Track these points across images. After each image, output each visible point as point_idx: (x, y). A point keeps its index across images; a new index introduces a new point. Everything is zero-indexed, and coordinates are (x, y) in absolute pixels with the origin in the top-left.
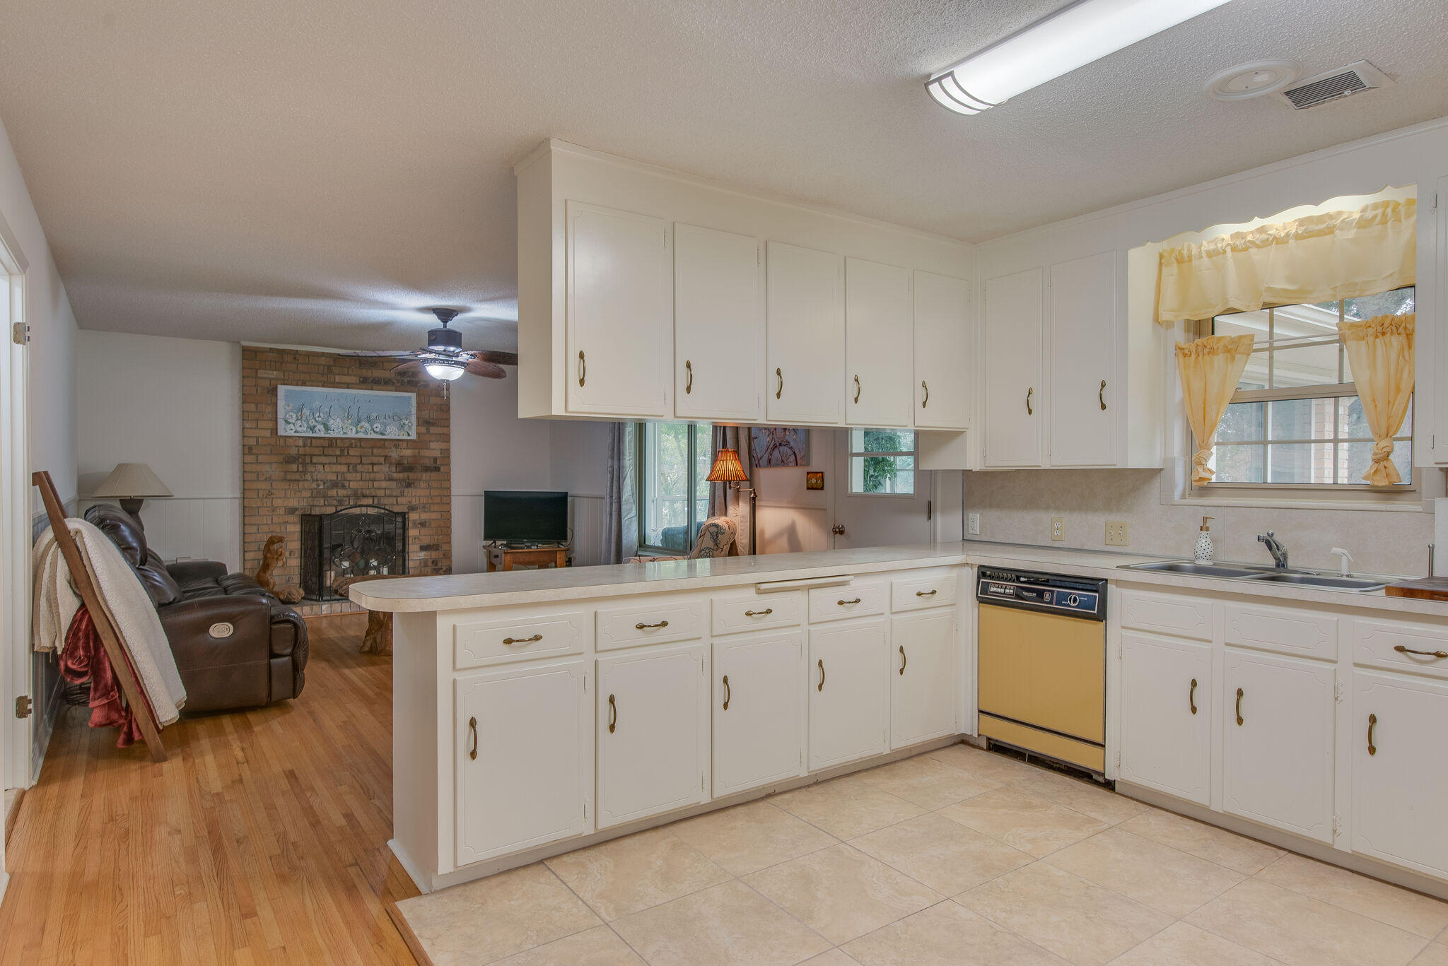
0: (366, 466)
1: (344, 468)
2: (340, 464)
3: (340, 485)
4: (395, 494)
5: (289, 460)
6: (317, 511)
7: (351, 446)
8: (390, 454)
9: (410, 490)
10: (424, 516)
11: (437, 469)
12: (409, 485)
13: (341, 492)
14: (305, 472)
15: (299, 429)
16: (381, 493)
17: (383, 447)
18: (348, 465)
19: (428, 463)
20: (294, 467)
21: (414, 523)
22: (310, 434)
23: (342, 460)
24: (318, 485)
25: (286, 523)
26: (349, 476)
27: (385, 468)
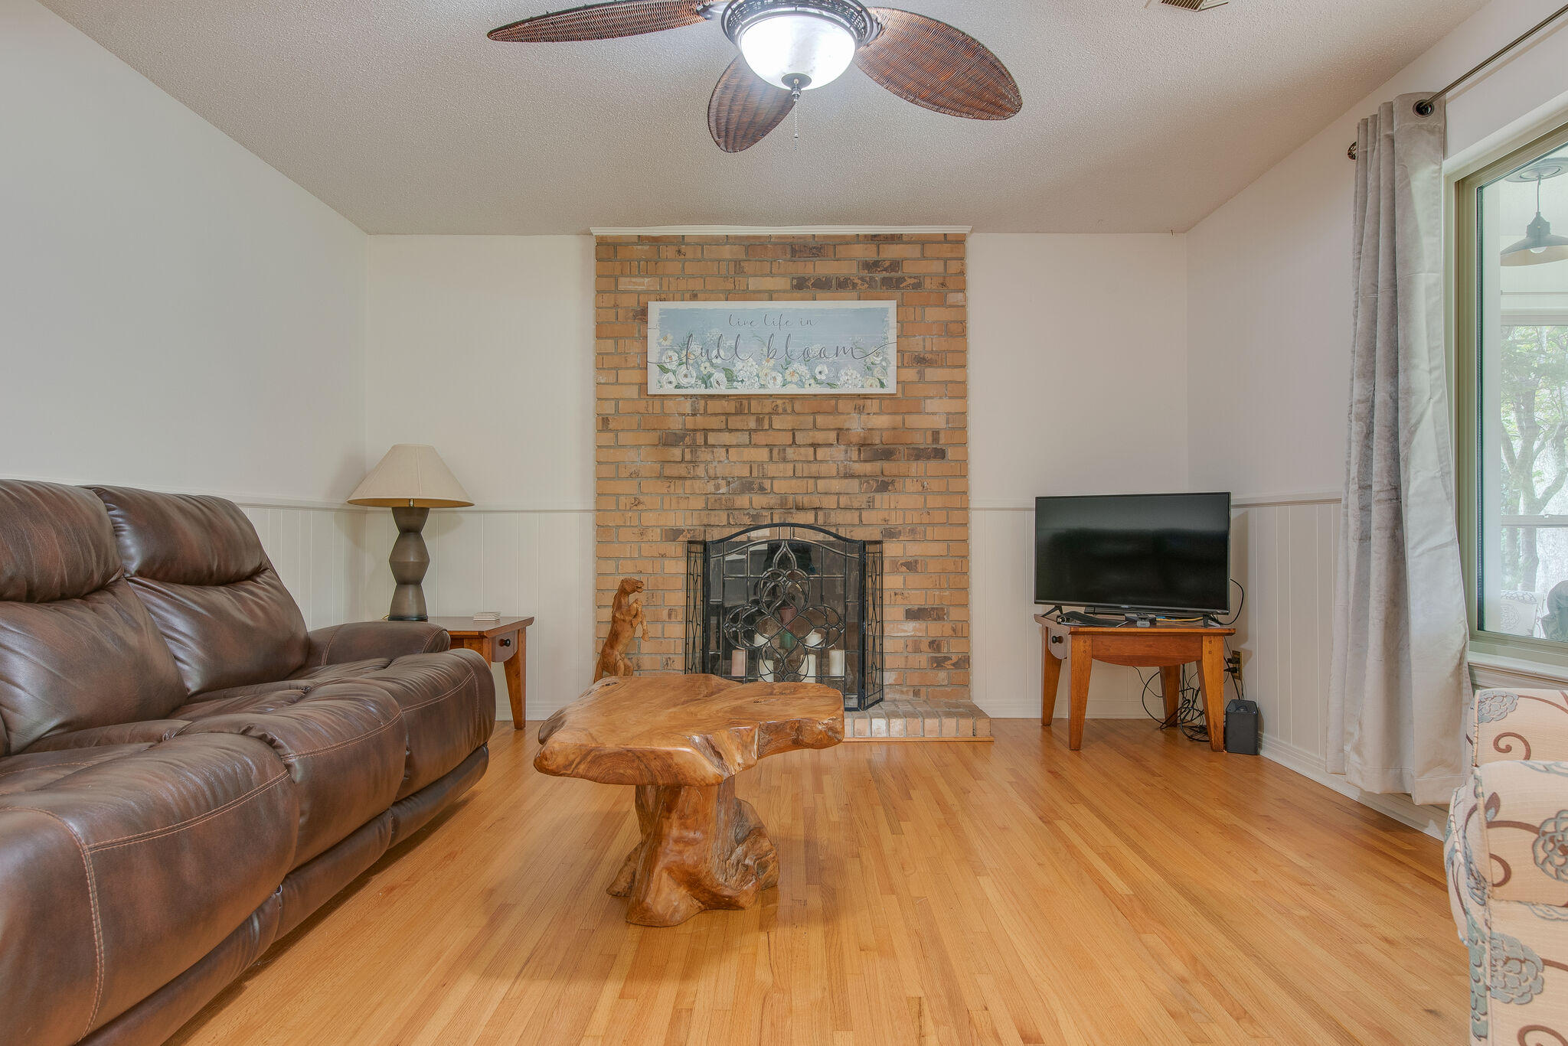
0: (802, 450)
1: (763, 454)
2: (756, 446)
3: (756, 486)
4: (856, 505)
5: (670, 440)
6: (715, 535)
7: (775, 412)
8: (846, 426)
9: (886, 496)
10: (914, 550)
11: (940, 454)
12: (884, 487)
13: (759, 500)
14: (694, 462)
15: (684, 381)
16: (830, 502)
17: (835, 411)
18: (770, 447)
19: (923, 441)
20: (676, 453)
21: (894, 562)
22: (702, 390)
23: (760, 438)
24: (717, 487)
25: (663, 556)
26: (772, 470)
27: (838, 453)
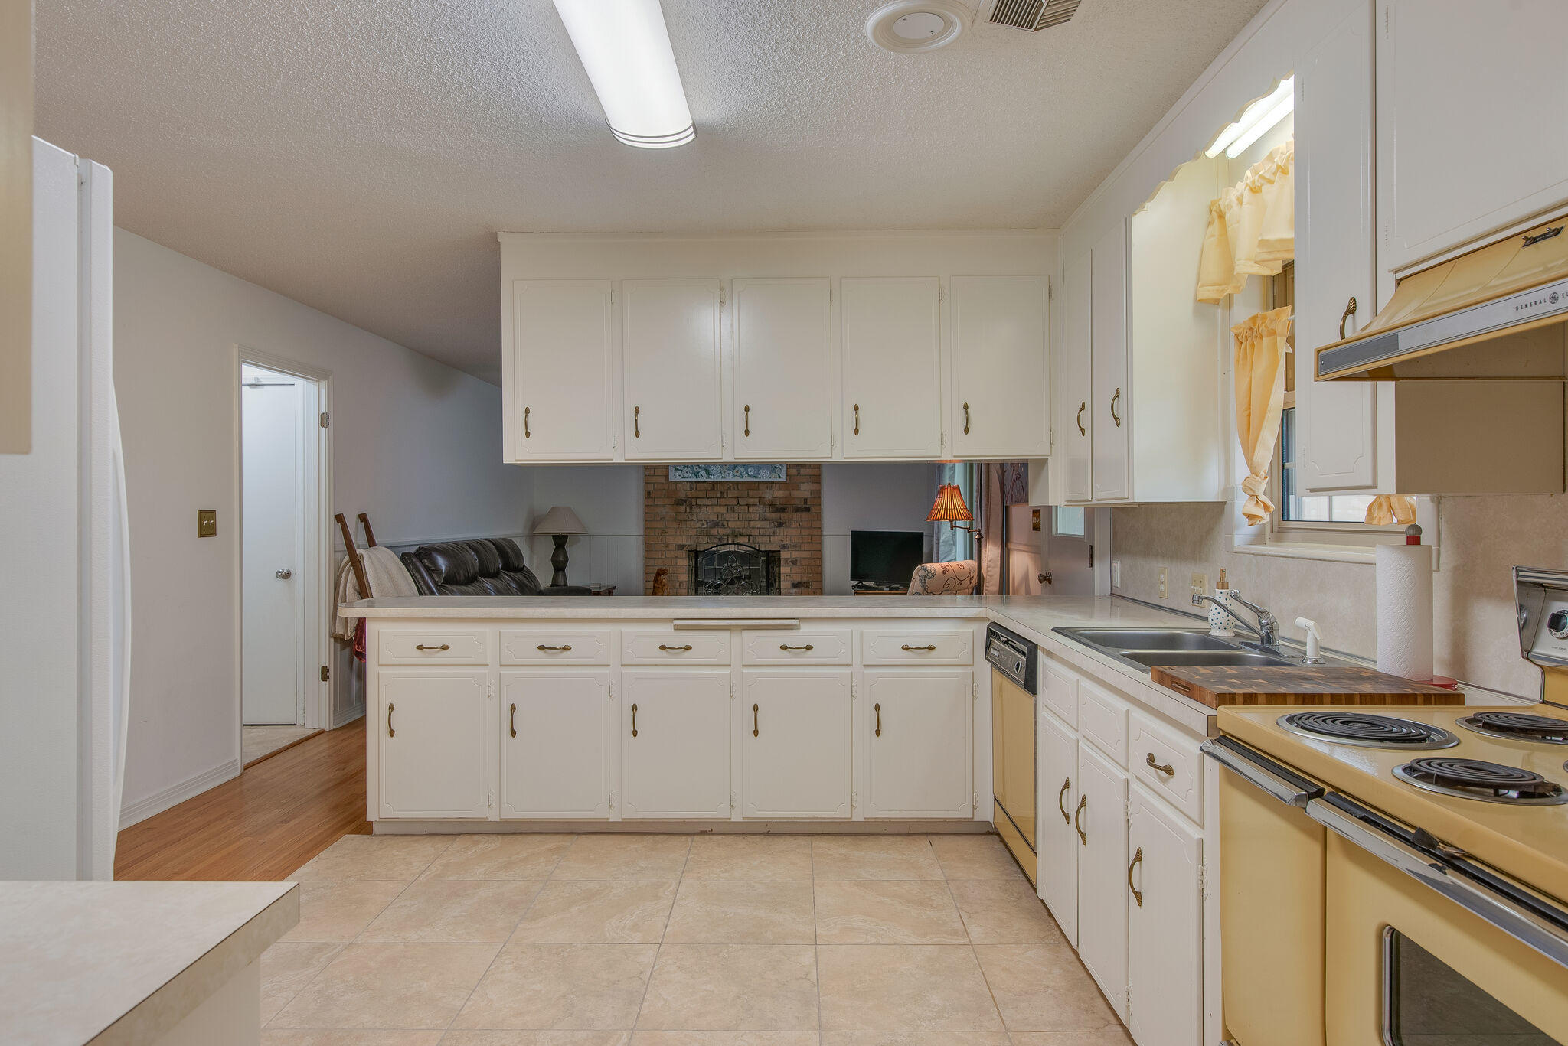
0: (743, 507)
1: (723, 509)
2: (721, 505)
3: (720, 524)
4: (768, 533)
5: (681, 502)
6: (701, 548)
7: (729, 489)
8: (763, 496)
9: (782, 529)
10: (795, 555)
11: (808, 509)
12: (781, 525)
13: (721, 531)
14: (691, 513)
15: (686, 475)
16: (755, 532)
17: (757, 489)
18: (727, 506)
19: (800, 503)
20: (682, 508)
21: (786, 560)
22: (695, 479)
23: (722, 502)
24: (702, 525)
25: (676, 557)
26: (728, 516)
27: (760, 509)
